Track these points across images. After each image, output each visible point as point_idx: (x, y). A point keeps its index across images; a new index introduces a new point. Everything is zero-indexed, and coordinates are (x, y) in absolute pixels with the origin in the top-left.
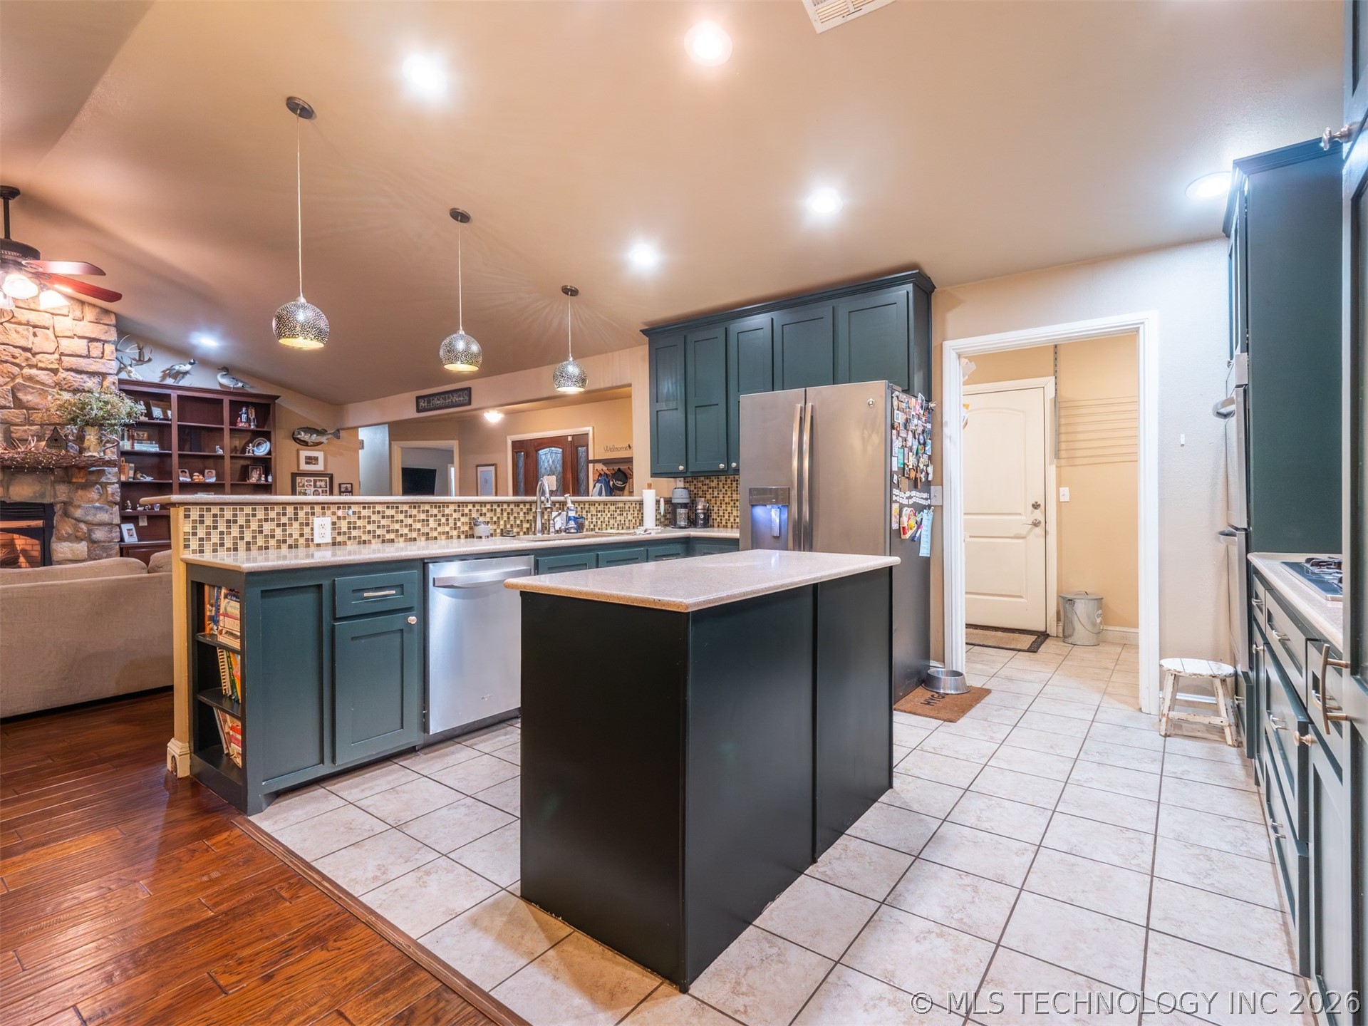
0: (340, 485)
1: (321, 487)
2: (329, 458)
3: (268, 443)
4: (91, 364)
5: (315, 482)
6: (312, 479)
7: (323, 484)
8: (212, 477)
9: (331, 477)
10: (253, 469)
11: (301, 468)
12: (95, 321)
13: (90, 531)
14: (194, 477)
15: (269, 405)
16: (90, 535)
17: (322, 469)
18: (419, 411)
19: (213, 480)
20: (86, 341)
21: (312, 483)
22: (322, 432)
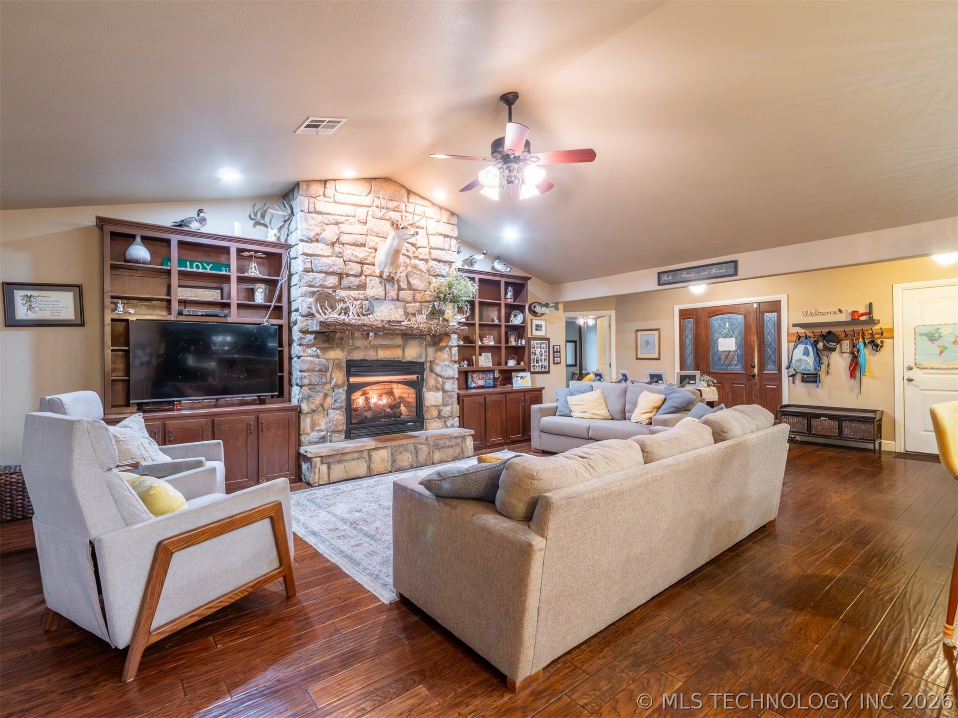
0: (554, 346)
1: (543, 348)
2: (548, 324)
3: (521, 314)
4: (445, 255)
5: (541, 343)
6: (539, 342)
7: (544, 345)
8: (491, 341)
9: (548, 339)
10: (511, 335)
11: (534, 334)
12: (447, 222)
13: (443, 383)
14: (484, 341)
15: (524, 284)
16: (443, 386)
17: (544, 334)
18: (659, 284)
19: (492, 343)
20: (442, 237)
21: (539, 346)
22: (547, 305)
